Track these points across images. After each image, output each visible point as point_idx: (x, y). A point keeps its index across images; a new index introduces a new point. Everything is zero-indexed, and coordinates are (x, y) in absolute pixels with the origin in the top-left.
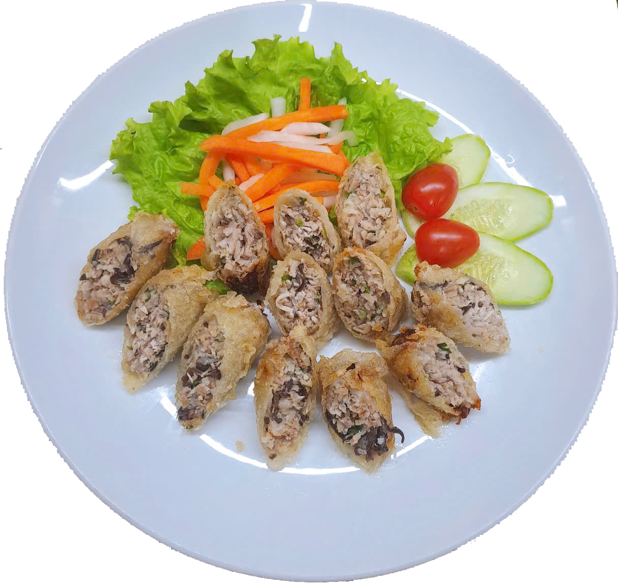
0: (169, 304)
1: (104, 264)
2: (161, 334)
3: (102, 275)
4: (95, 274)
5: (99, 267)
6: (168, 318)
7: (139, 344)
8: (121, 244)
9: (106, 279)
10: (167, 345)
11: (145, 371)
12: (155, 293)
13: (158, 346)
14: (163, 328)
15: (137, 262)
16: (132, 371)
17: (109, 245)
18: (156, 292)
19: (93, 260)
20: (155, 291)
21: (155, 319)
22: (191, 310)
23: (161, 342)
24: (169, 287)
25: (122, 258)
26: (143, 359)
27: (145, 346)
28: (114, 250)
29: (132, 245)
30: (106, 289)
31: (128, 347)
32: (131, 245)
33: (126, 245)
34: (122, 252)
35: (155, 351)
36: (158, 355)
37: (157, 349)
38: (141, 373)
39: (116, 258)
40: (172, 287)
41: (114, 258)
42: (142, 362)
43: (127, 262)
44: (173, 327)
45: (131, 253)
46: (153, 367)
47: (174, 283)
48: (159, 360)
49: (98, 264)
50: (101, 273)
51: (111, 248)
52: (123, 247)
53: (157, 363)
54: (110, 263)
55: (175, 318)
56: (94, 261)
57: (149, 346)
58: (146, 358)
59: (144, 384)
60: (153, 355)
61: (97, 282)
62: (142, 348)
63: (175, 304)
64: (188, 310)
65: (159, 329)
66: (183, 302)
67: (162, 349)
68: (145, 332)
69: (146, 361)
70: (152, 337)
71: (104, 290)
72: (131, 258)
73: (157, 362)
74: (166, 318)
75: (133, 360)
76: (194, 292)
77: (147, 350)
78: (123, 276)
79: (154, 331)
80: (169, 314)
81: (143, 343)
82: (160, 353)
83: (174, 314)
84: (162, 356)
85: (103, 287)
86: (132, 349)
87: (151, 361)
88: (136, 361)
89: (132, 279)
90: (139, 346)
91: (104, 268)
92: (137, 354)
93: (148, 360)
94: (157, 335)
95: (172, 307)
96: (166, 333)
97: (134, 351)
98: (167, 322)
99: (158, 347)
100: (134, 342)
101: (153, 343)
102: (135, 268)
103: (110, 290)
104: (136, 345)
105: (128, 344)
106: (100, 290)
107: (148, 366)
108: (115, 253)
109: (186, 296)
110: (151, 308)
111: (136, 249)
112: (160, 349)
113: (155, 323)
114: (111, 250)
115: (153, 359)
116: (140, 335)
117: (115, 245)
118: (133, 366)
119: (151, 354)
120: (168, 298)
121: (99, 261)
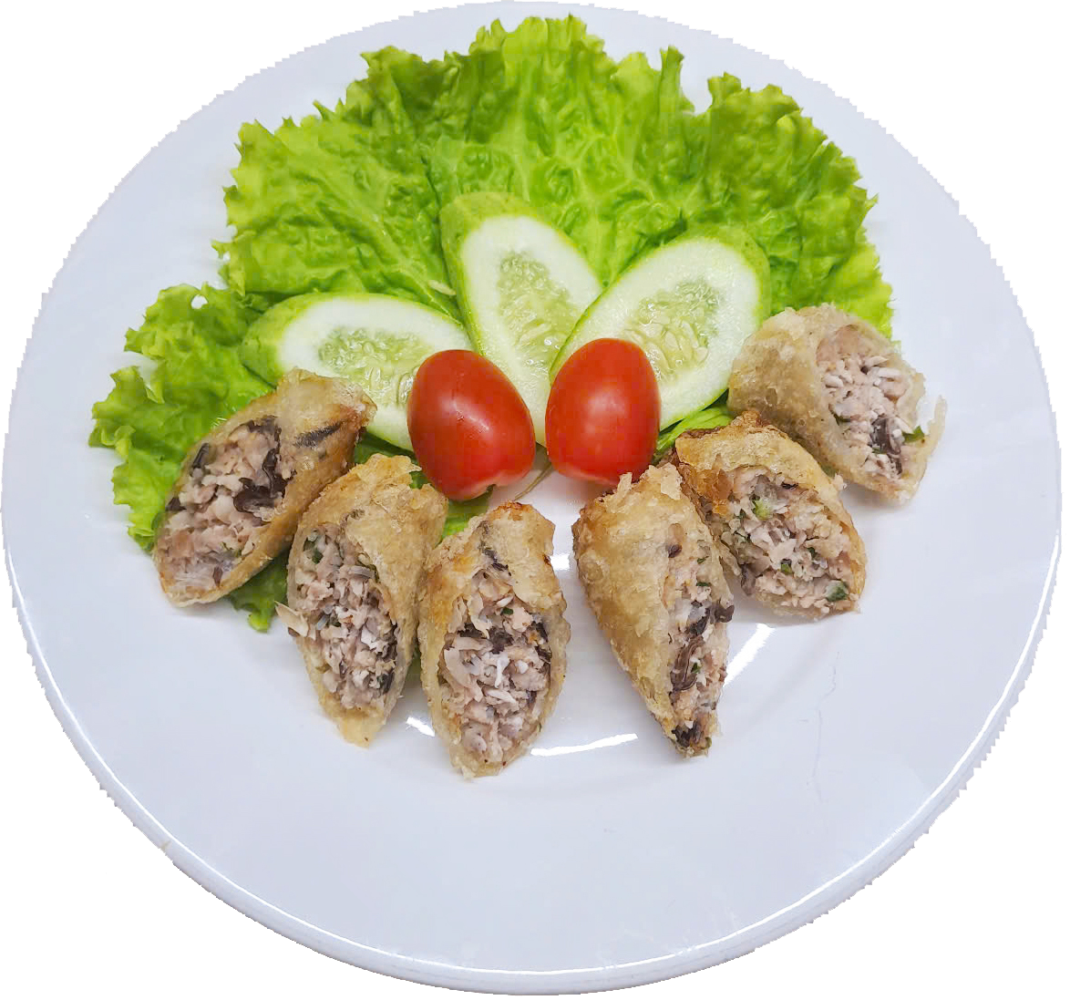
0: (366, 550)
1: (219, 474)
2: (374, 614)
3: (214, 497)
4: (199, 494)
5: (208, 480)
6: (377, 578)
7: (338, 652)
8: (255, 432)
9: (224, 504)
10: (396, 630)
11: (374, 697)
12: (326, 543)
13: (378, 639)
14: (373, 601)
15: (291, 463)
16: (349, 707)
17: (231, 434)
18: (327, 537)
19: (194, 467)
20: (323, 539)
21: (348, 591)
22: (411, 544)
23: (384, 629)
24: (350, 518)
25: (257, 458)
26: (359, 677)
27: (353, 650)
28: (240, 444)
29: (280, 430)
30: (223, 526)
31: (318, 668)
32: (277, 432)
33: (266, 433)
34: (259, 448)
35: (376, 651)
36: (387, 656)
37: (379, 646)
38: (368, 704)
39: (244, 459)
40: (354, 514)
41: (240, 461)
42: (361, 682)
43: (270, 464)
44: (394, 592)
45: (279, 445)
46: (387, 681)
47: (355, 506)
48: (394, 666)
49: (204, 475)
50: (212, 493)
51: (234, 438)
52: (260, 438)
53: (391, 672)
54: (232, 472)
55: (389, 572)
56: (197, 470)
57: (360, 647)
58: (365, 673)
59: (384, 722)
60: (377, 660)
61: (202, 511)
62: (348, 657)
63: (376, 543)
64: (406, 545)
65: (365, 608)
66: (391, 533)
67: (391, 641)
68: (338, 625)
69: (368, 680)
70: (358, 628)
71: (217, 528)
72: (278, 456)
73: (392, 669)
74: (371, 581)
75: (340, 687)
76: (401, 505)
77: (361, 657)
78: (259, 495)
79: (359, 616)
80: (375, 568)
81: (345, 647)
82: (389, 650)
83: (383, 564)
84: (396, 654)
85: (217, 521)
86: (327, 667)
87: (378, 674)
88: (347, 688)
89: (279, 500)
90: (341, 657)
91: (220, 481)
92: (344, 673)
93: (372, 673)
94: (367, 620)
95: (376, 554)
96: (385, 607)
97: (336, 670)
98: (378, 587)
99: (380, 641)
100: (327, 654)
101: (367, 638)
102: (286, 475)
103: (231, 527)
104: (333, 657)
105: (315, 662)
106: (209, 530)
107: (375, 684)
108: (243, 450)
109: (391, 522)
110: (331, 575)
111: (289, 438)
112: (386, 643)
113: (350, 599)
114: (235, 445)
115: (381, 668)
116: (332, 633)
117: (244, 433)
118: (347, 700)
119: (372, 660)
120: (359, 540)
121: (208, 467)
